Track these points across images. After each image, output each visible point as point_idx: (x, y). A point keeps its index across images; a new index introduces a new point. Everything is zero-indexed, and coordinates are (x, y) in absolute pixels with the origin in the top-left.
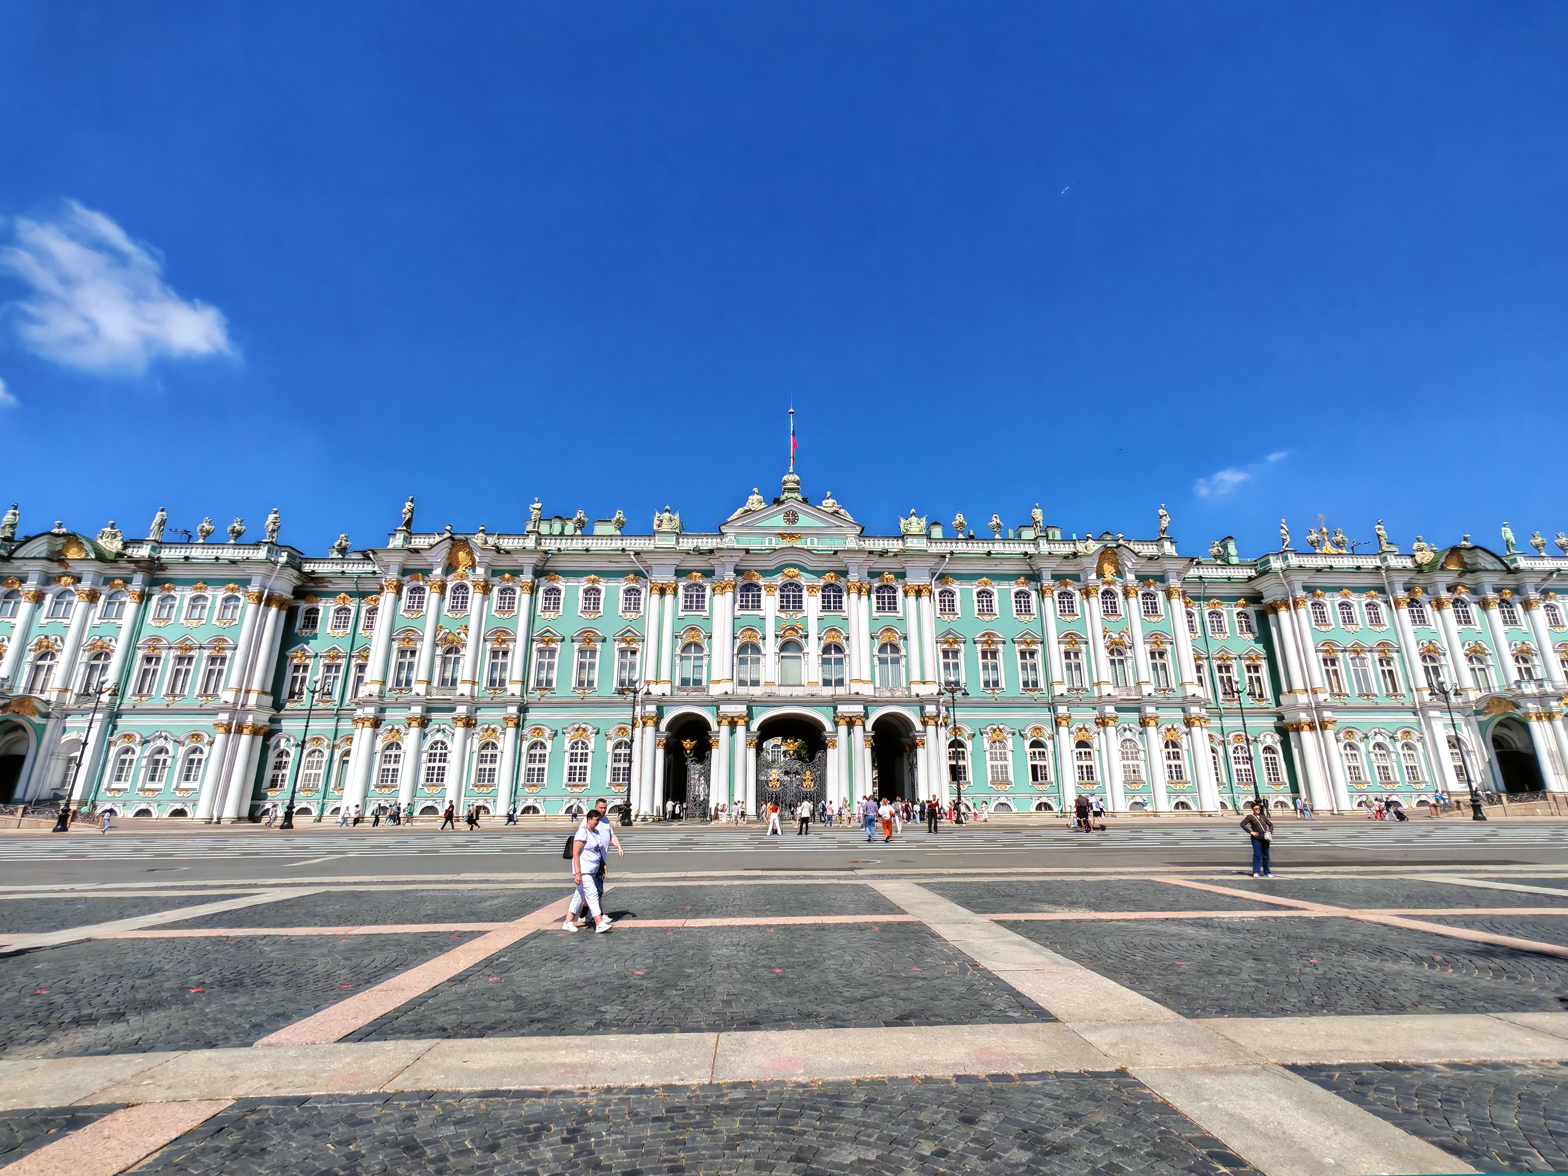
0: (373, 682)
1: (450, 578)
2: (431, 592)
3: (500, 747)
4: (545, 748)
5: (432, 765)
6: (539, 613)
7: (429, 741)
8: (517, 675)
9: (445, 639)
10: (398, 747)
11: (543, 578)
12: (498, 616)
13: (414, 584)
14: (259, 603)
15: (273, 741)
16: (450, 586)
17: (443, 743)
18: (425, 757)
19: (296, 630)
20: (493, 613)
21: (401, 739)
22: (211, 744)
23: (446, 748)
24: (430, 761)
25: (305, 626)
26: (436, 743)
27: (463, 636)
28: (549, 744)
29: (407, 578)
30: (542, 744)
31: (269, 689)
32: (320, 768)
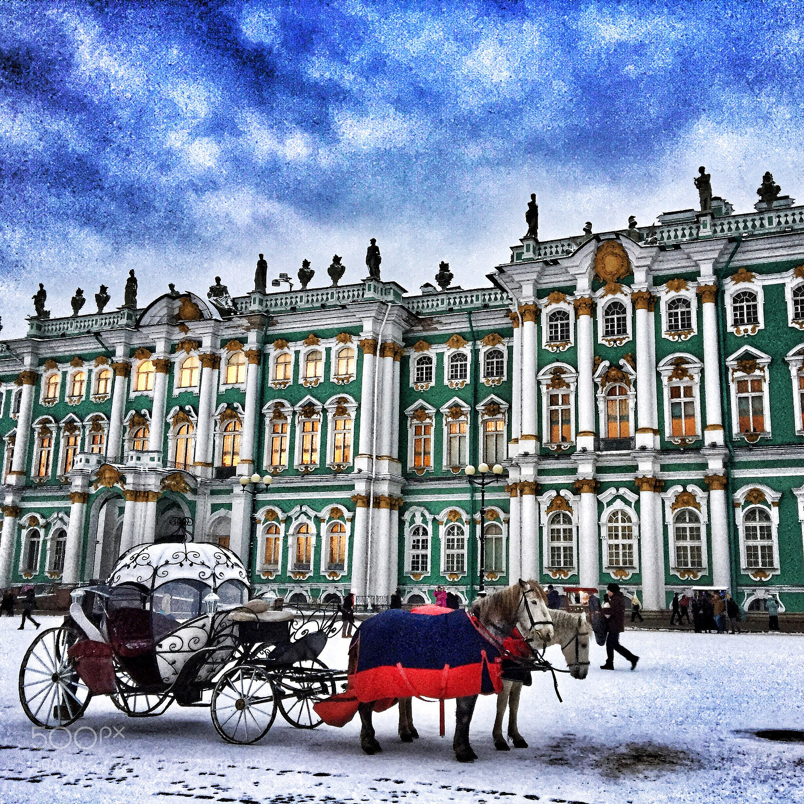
0: (526, 437)
1: (601, 292)
2: (577, 317)
3: (703, 518)
4: (768, 518)
5: (613, 542)
6: (730, 329)
7: (607, 512)
8: (714, 416)
9: (606, 377)
10: (568, 520)
11: (729, 279)
12: (671, 338)
13: (554, 307)
14: (375, 354)
15: (407, 516)
16: (602, 304)
17: (624, 514)
18: (604, 532)
19: (411, 385)
20: (664, 336)
21: (570, 509)
22: (352, 520)
23: (630, 520)
24: (610, 536)
25: (419, 380)
26: (615, 514)
27: (629, 368)
28: (774, 513)
29: (545, 301)
30: (762, 512)
31: (396, 456)
32: (463, 547)
